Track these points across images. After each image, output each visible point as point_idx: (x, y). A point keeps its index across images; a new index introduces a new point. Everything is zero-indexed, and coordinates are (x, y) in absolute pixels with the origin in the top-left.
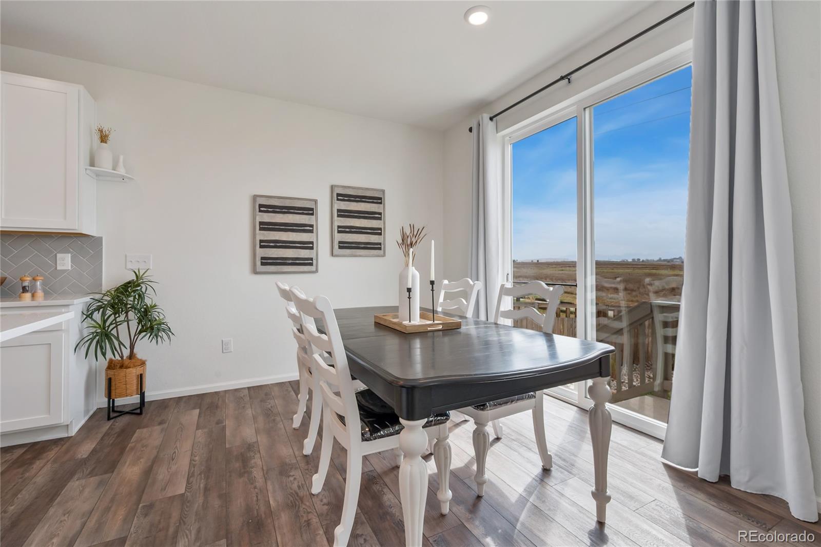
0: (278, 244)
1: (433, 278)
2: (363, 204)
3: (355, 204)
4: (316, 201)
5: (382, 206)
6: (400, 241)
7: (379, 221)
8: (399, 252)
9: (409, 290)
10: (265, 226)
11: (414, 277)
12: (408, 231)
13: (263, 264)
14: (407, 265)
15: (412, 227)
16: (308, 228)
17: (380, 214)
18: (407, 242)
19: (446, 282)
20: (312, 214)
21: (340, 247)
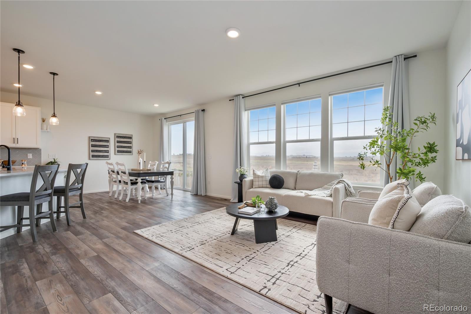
0: (97, 151)
1: (145, 161)
2: (125, 139)
3: (122, 139)
4: (109, 138)
5: (131, 139)
6: (138, 152)
7: (131, 144)
8: (137, 155)
9: (140, 163)
10: (93, 146)
11: (141, 160)
12: (139, 151)
13: (92, 157)
14: (139, 158)
15: (140, 150)
16: (107, 146)
17: (131, 142)
18: (139, 153)
19: (150, 162)
20: (108, 142)
21: (118, 152)
